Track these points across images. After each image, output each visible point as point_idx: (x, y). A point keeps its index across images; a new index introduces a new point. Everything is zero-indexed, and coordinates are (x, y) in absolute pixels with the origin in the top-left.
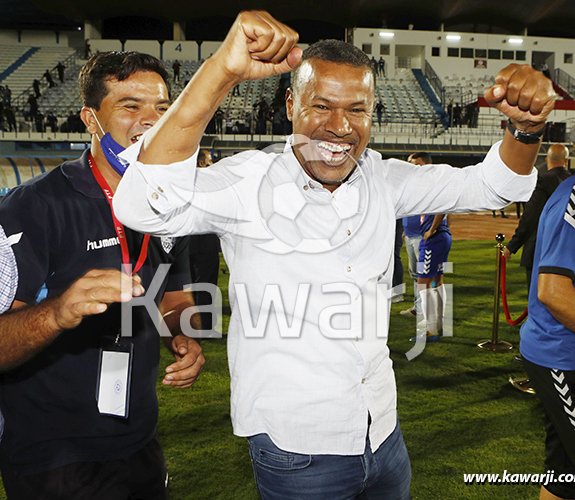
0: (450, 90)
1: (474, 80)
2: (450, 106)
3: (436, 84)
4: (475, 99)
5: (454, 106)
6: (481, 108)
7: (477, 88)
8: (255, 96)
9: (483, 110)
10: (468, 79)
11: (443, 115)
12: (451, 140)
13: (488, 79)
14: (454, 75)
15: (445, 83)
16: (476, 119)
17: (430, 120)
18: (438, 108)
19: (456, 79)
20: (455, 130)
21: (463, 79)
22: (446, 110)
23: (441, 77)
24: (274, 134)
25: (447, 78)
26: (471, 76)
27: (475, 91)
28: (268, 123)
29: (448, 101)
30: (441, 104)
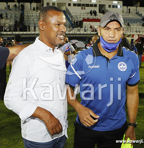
0: (74, 17)
1: (81, 13)
2: (74, 22)
3: (70, 15)
4: (82, 19)
5: (76, 21)
6: (84, 22)
7: (82, 16)
8: (13, 19)
9: (84, 23)
10: (79, 13)
11: (72, 25)
12: (75, 32)
13: (86, 13)
14: (75, 12)
15: (73, 14)
16: (83, 25)
17: (68, 26)
18: (71, 22)
19: (76, 13)
20: (76, 29)
21: (78, 13)
22: (73, 23)
23: (71, 12)
24: (20, 31)
25: (73, 13)
26: (81, 12)
27: (82, 17)
28: (18, 28)
29: (74, 20)
30: (71, 21)
